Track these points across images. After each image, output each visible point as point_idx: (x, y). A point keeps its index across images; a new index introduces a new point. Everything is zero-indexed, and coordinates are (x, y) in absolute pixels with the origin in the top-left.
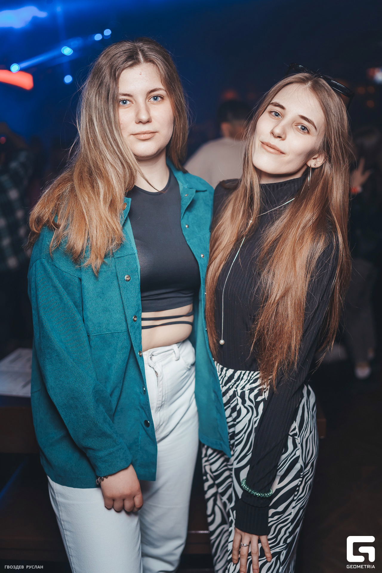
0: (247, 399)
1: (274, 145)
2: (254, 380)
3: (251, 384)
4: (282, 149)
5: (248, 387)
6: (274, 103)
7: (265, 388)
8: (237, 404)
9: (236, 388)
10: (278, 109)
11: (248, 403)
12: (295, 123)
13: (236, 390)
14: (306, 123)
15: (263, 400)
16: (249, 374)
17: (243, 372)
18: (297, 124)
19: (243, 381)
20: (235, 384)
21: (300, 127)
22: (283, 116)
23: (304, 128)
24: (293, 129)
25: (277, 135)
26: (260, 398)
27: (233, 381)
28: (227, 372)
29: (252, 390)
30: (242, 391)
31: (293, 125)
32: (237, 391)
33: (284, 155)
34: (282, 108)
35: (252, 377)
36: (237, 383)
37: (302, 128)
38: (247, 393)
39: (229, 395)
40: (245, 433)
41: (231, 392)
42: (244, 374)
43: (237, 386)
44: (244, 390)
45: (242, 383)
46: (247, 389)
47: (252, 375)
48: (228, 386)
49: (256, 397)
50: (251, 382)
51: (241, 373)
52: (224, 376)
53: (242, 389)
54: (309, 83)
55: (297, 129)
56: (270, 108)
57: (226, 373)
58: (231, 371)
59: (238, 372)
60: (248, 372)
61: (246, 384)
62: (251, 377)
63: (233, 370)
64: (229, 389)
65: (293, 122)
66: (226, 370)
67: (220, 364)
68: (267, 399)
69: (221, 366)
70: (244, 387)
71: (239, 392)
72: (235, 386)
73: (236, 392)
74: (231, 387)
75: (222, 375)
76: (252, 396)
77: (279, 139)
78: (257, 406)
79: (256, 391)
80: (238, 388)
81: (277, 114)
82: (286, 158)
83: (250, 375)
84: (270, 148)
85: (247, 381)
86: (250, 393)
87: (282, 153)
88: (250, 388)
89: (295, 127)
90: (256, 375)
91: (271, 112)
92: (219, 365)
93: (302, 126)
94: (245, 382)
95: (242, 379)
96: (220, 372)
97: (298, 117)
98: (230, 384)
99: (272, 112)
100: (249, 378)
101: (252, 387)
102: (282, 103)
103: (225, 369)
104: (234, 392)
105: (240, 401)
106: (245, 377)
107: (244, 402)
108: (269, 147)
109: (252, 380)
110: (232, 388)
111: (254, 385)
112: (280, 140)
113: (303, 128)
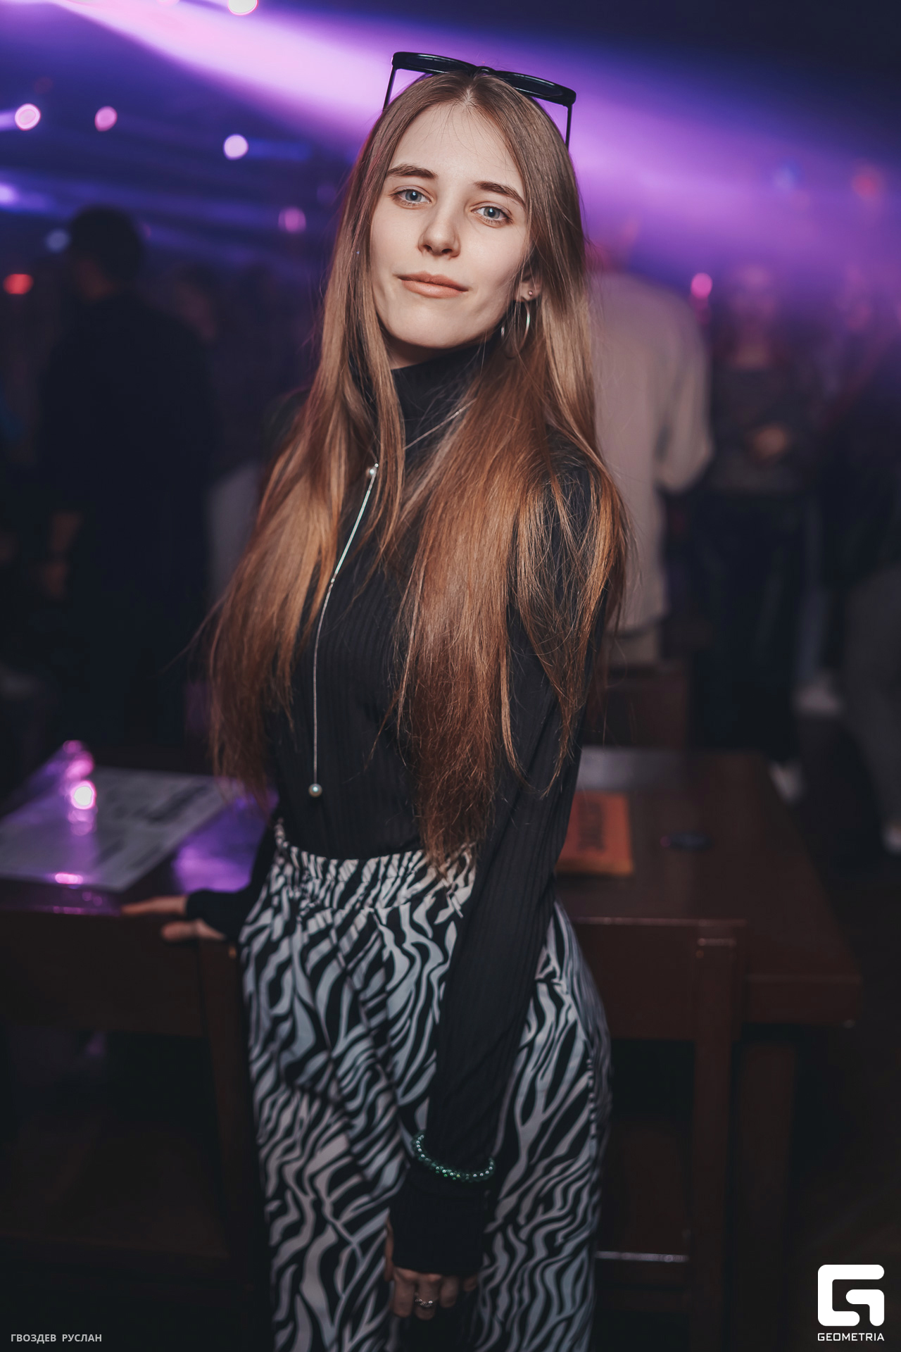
0: (406, 927)
1: (438, 276)
2: (416, 874)
3: (410, 886)
4: (458, 279)
5: (405, 893)
6: (401, 169)
7: (450, 887)
8: (383, 946)
9: (373, 906)
10: (414, 182)
11: (412, 936)
12: (469, 204)
13: (372, 910)
14: (496, 199)
15: (454, 917)
16: (401, 861)
17: (385, 859)
18: (474, 206)
19: (389, 882)
20: (367, 894)
21: (482, 212)
22: (433, 196)
23: (493, 212)
24: (471, 222)
25: (442, 248)
26: (443, 916)
27: (361, 890)
28: (341, 870)
29: (415, 901)
30: (389, 909)
31: (467, 210)
32: (376, 912)
33: (465, 293)
34: (427, 175)
35: (411, 865)
36: (374, 893)
37: (489, 212)
38: (404, 910)
39: (356, 928)
40: (411, 1016)
41: (361, 920)
42: (387, 866)
43: (376, 899)
44: (395, 905)
45: (387, 889)
46: (403, 901)
47: (410, 860)
48: (348, 908)
49: (431, 915)
50: (410, 879)
51: (378, 864)
52: (333, 884)
53: (390, 904)
54: (469, 95)
55: (479, 219)
56: (392, 183)
57: (338, 873)
58: (350, 866)
59: (372, 863)
60: (396, 857)
61: (399, 888)
62: (407, 868)
63: (355, 862)
64: (354, 913)
65: (466, 204)
66: (338, 867)
67: (317, 855)
68: (461, 915)
69: (320, 860)
70: (394, 898)
71: (383, 913)
72: (370, 900)
73: (375, 917)
74: (358, 906)
75: (327, 883)
76: (420, 916)
77: (447, 256)
78: (439, 938)
79: (428, 901)
80: (378, 906)
81: (413, 195)
82: (471, 300)
83: (405, 862)
84: (429, 285)
85: (399, 881)
86: (412, 910)
87: (461, 289)
88: (409, 896)
89: (472, 214)
90: (415, 860)
91: (396, 195)
92: (315, 860)
93: (489, 207)
94: (393, 884)
95: (385, 877)
96: (320, 876)
97: (474, 187)
98: (353, 900)
99: (400, 193)
100: (402, 871)
101: (414, 892)
102: (422, 165)
103: (334, 862)
104: (370, 916)
105: (389, 936)
106: (392, 872)
107: (400, 938)
108: (426, 285)
109: (410, 873)
110: (362, 907)
111: (419, 886)
112: (449, 259)
113: (491, 211)
